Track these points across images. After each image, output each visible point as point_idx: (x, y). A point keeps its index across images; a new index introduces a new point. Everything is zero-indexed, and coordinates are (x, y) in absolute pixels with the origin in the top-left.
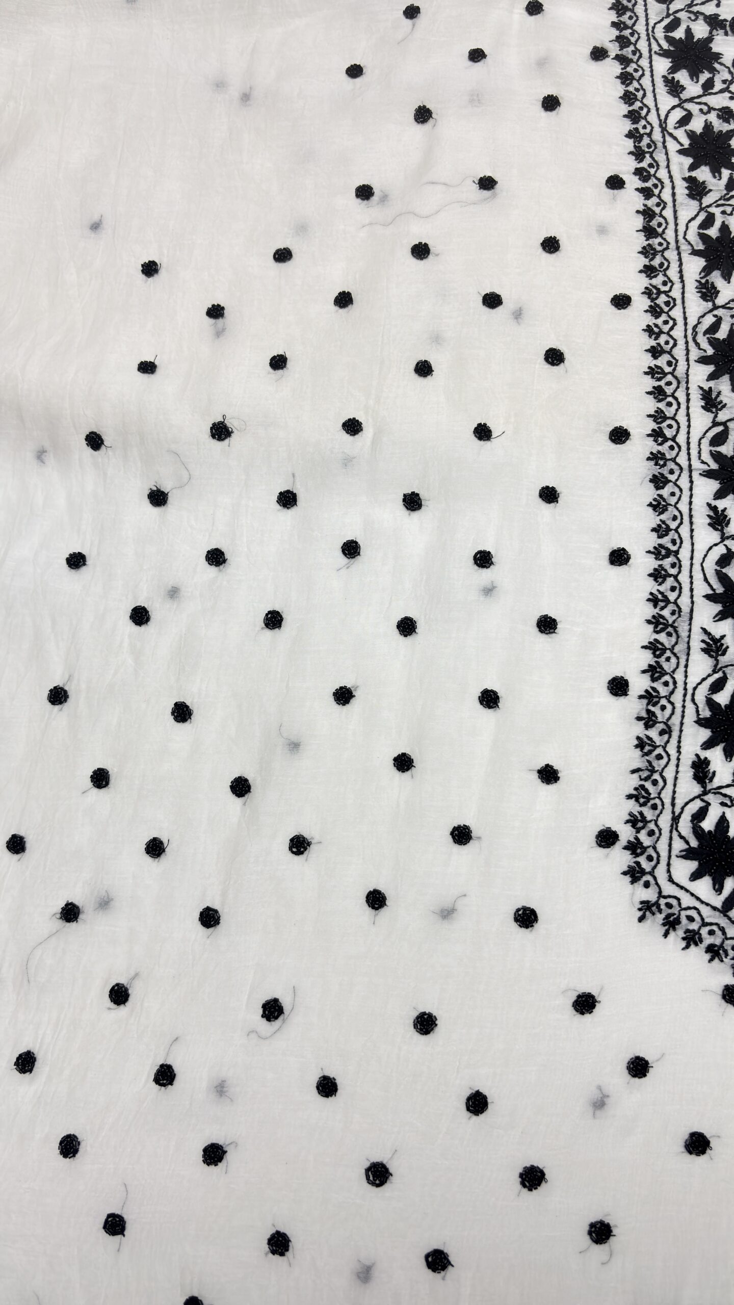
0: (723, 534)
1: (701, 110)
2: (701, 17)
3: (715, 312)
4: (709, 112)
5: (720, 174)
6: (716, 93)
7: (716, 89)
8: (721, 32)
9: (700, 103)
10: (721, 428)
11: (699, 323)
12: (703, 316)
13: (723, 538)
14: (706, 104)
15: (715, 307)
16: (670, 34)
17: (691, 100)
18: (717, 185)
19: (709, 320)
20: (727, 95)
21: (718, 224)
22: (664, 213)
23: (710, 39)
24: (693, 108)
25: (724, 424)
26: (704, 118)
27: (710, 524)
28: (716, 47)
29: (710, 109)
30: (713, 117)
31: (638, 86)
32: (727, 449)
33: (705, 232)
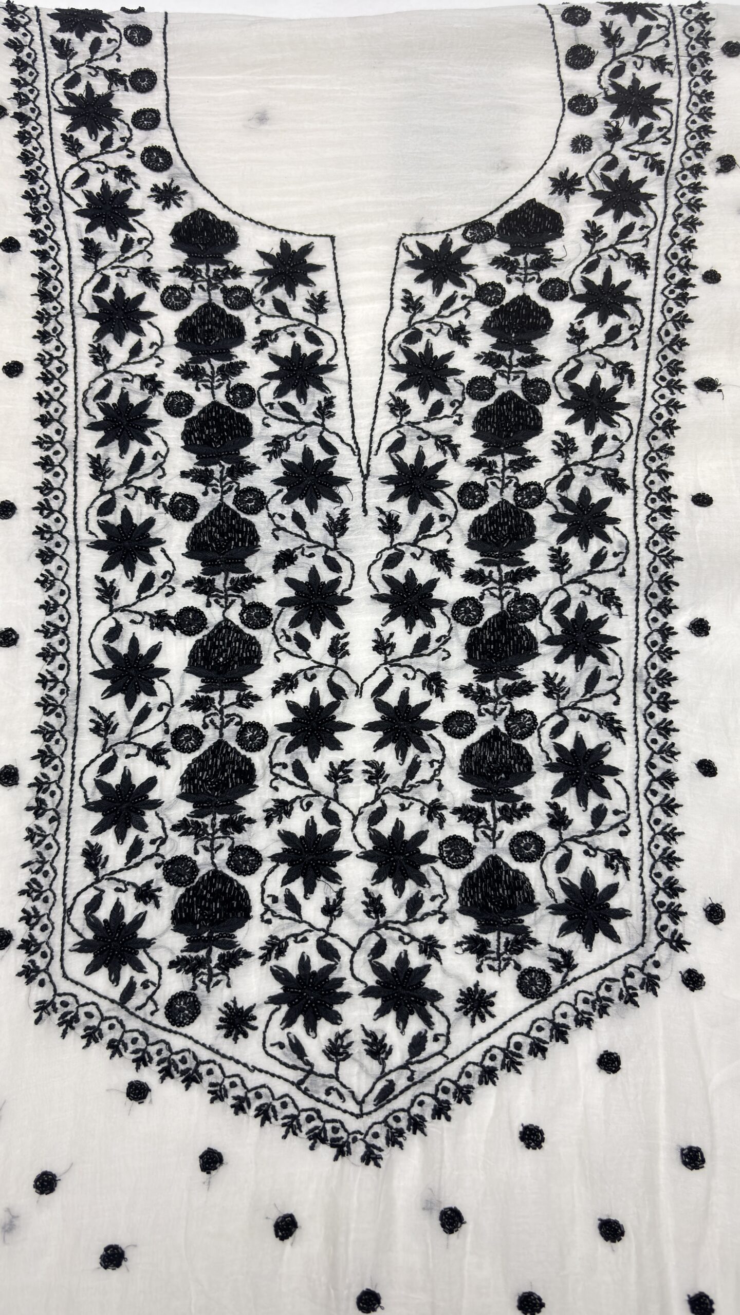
0: (111, 606)
1: (98, 170)
2: (101, 72)
3: (107, 377)
4: (106, 171)
5: (116, 235)
6: (113, 152)
7: (114, 147)
8: (121, 87)
9: (97, 162)
10: (109, 496)
11: (90, 388)
12: (94, 381)
13: (112, 611)
14: (103, 163)
15: (106, 372)
16: (70, 91)
17: (89, 159)
18: (112, 247)
19: (101, 384)
20: (125, 153)
21: (112, 287)
22: (60, 277)
23: (110, 95)
24: (91, 167)
25: (112, 492)
26: (101, 177)
27: (98, 598)
28: (116, 104)
29: (108, 168)
30: (110, 178)
31: (36, 145)
32: (115, 518)
33: (100, 295)
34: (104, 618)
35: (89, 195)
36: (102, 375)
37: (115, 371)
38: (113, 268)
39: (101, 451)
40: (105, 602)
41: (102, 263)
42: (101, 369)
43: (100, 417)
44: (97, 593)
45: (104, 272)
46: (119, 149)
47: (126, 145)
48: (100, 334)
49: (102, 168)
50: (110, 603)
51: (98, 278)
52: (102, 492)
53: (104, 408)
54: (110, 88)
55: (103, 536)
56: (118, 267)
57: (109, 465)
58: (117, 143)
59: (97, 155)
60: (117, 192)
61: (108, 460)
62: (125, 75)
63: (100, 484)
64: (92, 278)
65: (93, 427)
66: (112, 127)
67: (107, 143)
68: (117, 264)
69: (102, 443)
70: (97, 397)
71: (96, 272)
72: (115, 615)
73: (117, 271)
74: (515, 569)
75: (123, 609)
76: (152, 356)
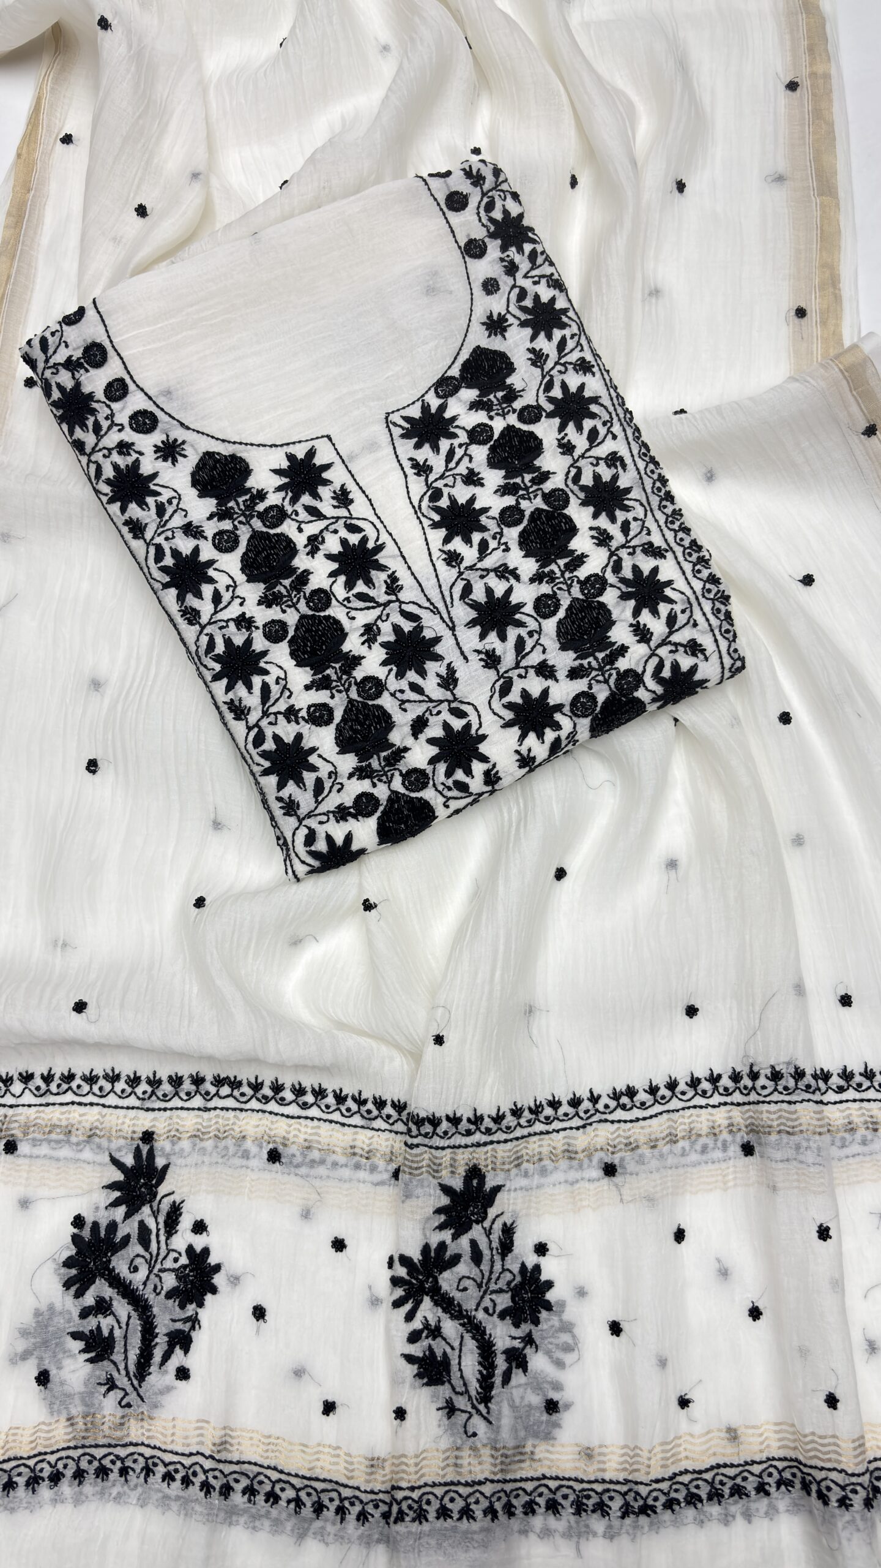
0: (298, 817)
1: (104, 456)
2: (60, 367)
3: (205, 631)
4: (110, 454)
5: (147, 505)
6: (106, 433)
7: (105, 429)
8: (82, 371)
9: (100, 450)
10: (256, 730)
11: (198, 647)
12: (198, 640)
13: (300, 821)
14: (104, 448)
15: (203, 627)
17: (93, 450)
18: (150, 517)
19: (204, 640)
20: (116, 428)
21: (168, 552)
23: (78, 385)
24: (98, 457)
25: (257, 725)
26: (108, 460)
27: (284, 814)
28: (86, 389)
29: (110, 450)
30: (116, 457)
32: (269, 745)
33: (162, 564)
34: (297, 829)
35: (108, 482)
36: (201, 632)
37: (209, 623)
38: (159, 535)
39: (231, 695)
40: (291, 815)
41: (148, 535)
42: (197, 626)
43: (218, 667)
44: (282, 811)
45: (154, 542)
46: (109, 428)
47: (113, 421)
48: (181, 598)
49: (105, 452)
50: (296, 814)
51: (152, 550)
52: (249, 729)
53: (217, 659)
54: (74, 378)
55: (267, 764)
56: (163, 532)
57: (244, 703)
58: (105, 424)
59: (96, 444)
60: (127, 466)
61: (240, 700)
62: (79, 359)
63: (244, 722)
64: (148, 552)
65: (217, 677)
66: (93, 412)
67: (97, 428)
68: (161, 530)
69: (229, 688)
70: (207, 652)
71: (148, 545)
72: (304, 823)
73: (163, 536)
74: (608, 652)
75: (309, 815)
76: (232, 598)
